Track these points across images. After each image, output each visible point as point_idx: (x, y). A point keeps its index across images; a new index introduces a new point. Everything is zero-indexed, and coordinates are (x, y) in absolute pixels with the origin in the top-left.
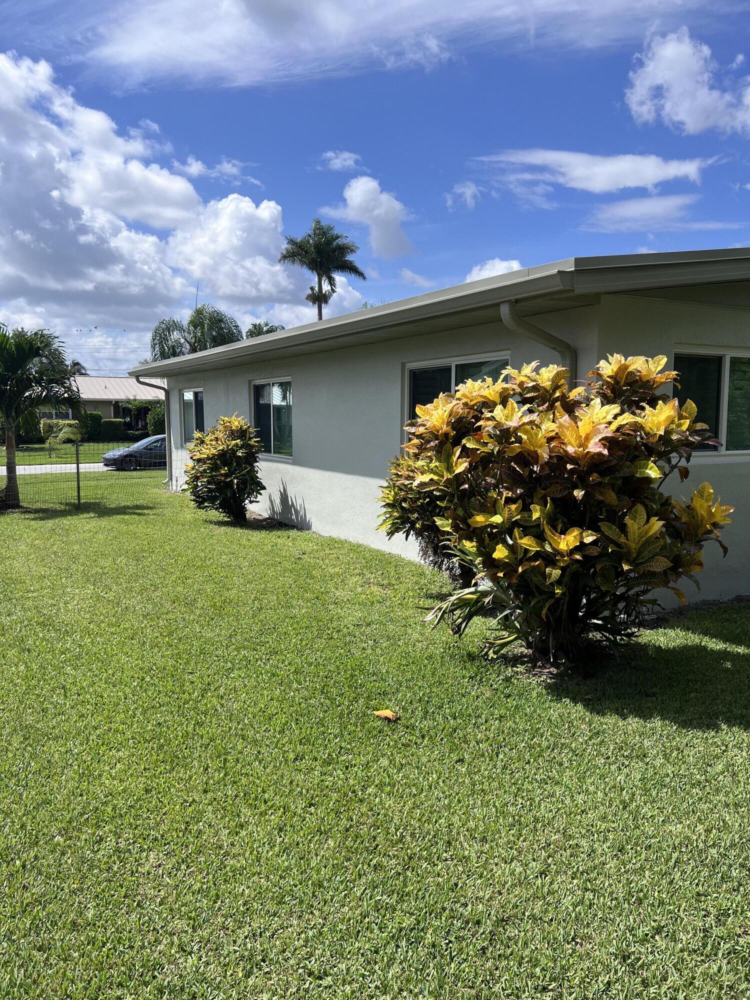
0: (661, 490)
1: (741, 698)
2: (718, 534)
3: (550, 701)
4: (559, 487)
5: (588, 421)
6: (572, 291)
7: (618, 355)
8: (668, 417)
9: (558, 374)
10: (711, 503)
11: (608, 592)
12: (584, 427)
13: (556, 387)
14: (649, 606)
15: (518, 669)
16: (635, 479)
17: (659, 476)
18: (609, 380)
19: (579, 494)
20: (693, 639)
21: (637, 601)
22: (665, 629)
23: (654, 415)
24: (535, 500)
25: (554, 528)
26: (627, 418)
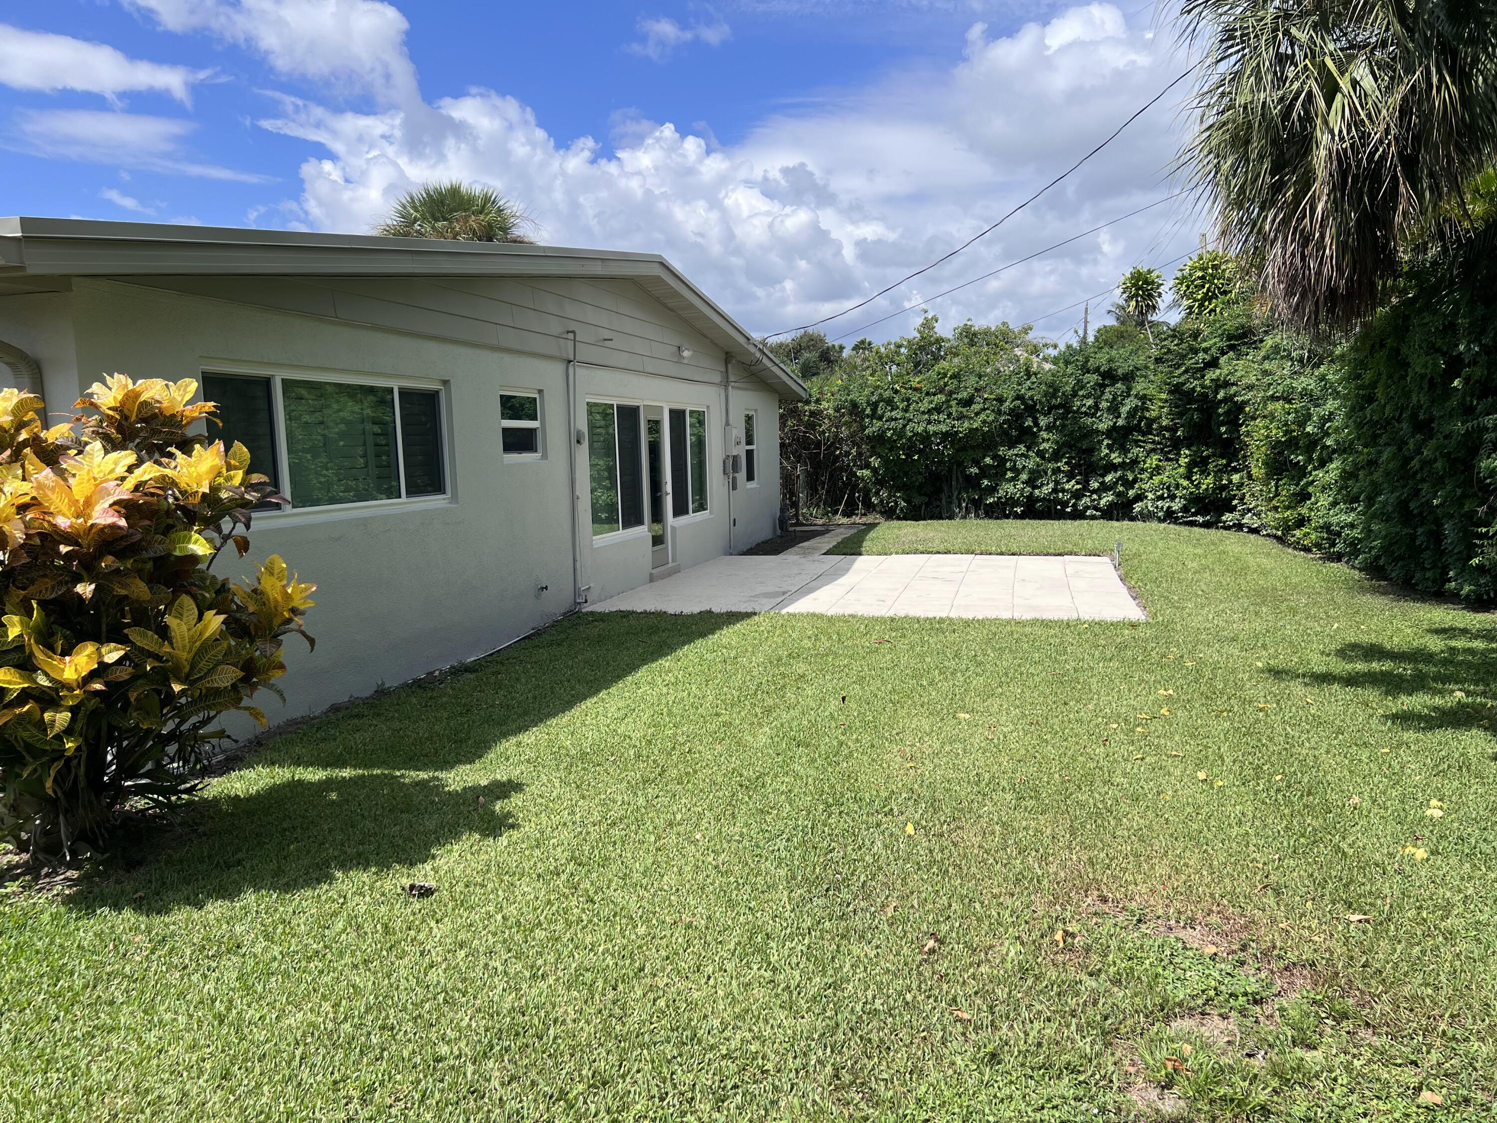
0: (212, 571)
1: (354, 833)
2: (300, 622)
3: (76, 920)
4: (49, 583)
5: (86, 477)
6: (22, 268)
7: (121, 376)
8: (212, 467)
9: (21, 404)
10: (284, 582)
11: (149, 731)
12: (80, 487)
13: (20, 425)
14: (214, 741)
15: (9, 890)
16: (172, 559)
17: (209, 552)
18: (111, 413)
19: (85, 589)
20: (282, 774)
21: (195, 738)
22: (240, 770)
23: (190, 465)
24: (7, 608)
25: (50, 647)
26: (149, 471)
